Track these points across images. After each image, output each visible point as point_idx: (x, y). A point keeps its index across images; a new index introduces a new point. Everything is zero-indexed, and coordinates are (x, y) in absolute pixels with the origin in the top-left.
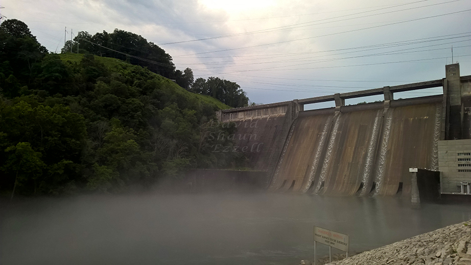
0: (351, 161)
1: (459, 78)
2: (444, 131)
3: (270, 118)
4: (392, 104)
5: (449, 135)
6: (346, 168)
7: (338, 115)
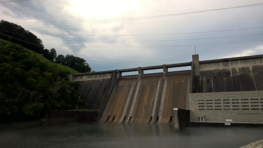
0: (146, 104)
1: (198, 62)
2: (192, 88)
3: (102, 80)
4: (167, 74)
5: (194, 91)
6: (143, 109)
7: (140, 79)
